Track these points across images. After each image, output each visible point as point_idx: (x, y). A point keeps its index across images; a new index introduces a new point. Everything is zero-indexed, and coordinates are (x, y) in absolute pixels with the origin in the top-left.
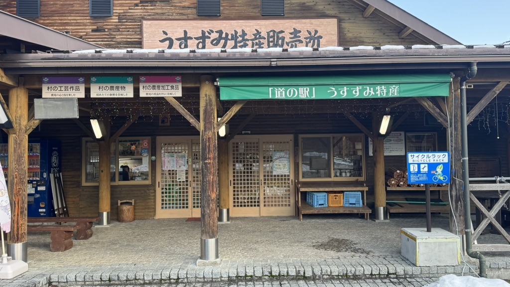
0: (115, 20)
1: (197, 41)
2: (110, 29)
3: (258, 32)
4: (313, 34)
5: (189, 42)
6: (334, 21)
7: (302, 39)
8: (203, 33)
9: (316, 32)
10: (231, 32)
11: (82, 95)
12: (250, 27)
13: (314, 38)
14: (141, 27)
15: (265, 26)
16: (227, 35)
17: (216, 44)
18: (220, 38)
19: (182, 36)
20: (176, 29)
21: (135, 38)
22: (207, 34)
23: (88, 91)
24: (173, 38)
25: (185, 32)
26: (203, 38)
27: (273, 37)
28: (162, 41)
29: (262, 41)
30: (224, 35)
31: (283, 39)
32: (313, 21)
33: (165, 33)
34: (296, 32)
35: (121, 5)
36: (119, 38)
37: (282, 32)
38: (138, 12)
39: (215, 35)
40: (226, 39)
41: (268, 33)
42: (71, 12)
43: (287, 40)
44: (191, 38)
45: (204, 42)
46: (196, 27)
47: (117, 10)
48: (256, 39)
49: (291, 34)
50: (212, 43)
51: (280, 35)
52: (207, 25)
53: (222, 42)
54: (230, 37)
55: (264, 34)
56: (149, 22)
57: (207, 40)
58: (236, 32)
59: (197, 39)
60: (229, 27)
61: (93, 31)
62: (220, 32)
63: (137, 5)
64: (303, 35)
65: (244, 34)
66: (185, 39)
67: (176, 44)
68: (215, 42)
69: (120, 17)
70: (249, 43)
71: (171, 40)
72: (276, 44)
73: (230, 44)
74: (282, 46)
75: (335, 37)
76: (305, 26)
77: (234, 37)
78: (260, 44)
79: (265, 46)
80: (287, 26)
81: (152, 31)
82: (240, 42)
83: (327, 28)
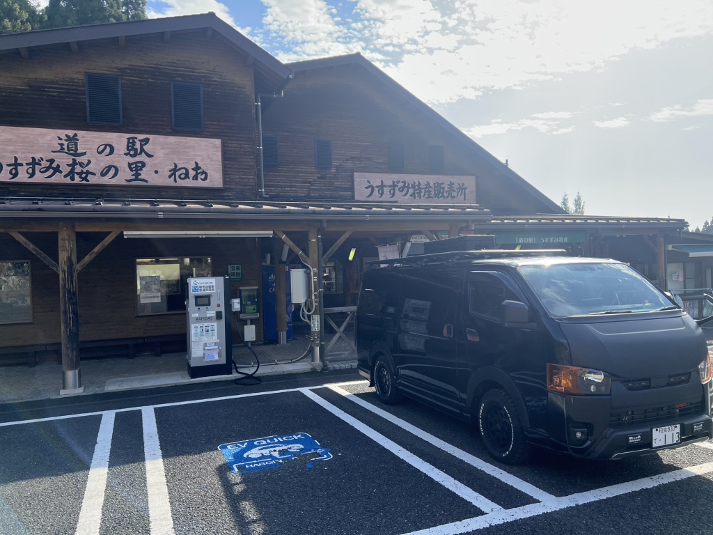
0: (333, 170)
1: (390, 189)
2: (330, 177)
3: (428, 184)
4: (461, 185)
5: (385, 189)
6: (473, 178)
7: (455, 189)
8: (394, 182)
9: (463, 184)
10: (411, 183)
12: (423, 179)
13: (462, 189)
14: (353, 177)
15: (432, 179)
16: (409, 184)
17: (402, 191)
18: (404, 186)
19: (380, 184)
20: (376, 179)
22: (396, 183)
24: (374, 186)
25: (382, 181)
26: (393, 186)
27: (437, 187)
28: (367, 188)
29: (431, 189)
30: (407, 185)
31: (444, 188)
32: (461, 177)
33: (369, 182)
34: (451, 184)
35: (337, 159)
36: (337, 184)
37: (443, 184)
38: (349, 164)
39: (401, 185)
40: (408, 187)
41: (434, 184)
43: (446, 189)
44: (385, 186)
45: (394, 190)
46: (389, 178)
47: (335, 163)
48: (427, 188)
49: (448, 185)
50: (399, 190)
51: (442, 186)
52: (396, 177)
53: (406, 189)
54: (410, 186)
55: (432, 185)
56: (358, 174)
57: (396, 188)
58: (414, 183)
59: (389, 186)
60: (411, 178)
61: (319, 178)
62: (404, 182)
63: (348, 160)
64: (455, 186)
65: (419, 184)
66: (382, 187)
67: (376, 190)
68: (401, 190)
69: (337, 168)
70: (423, 191)
71: (372, 187)
72: (439, 193)
73: (411, 191)
74: (443, 194)
75: (474, 189)
76: (457, 180)
77: (413, 186)
78: (429, 192)
79: (433, 193)
80: (445, 180)
81: (360, 180)
82: (417, 190)
83: (470, 182)
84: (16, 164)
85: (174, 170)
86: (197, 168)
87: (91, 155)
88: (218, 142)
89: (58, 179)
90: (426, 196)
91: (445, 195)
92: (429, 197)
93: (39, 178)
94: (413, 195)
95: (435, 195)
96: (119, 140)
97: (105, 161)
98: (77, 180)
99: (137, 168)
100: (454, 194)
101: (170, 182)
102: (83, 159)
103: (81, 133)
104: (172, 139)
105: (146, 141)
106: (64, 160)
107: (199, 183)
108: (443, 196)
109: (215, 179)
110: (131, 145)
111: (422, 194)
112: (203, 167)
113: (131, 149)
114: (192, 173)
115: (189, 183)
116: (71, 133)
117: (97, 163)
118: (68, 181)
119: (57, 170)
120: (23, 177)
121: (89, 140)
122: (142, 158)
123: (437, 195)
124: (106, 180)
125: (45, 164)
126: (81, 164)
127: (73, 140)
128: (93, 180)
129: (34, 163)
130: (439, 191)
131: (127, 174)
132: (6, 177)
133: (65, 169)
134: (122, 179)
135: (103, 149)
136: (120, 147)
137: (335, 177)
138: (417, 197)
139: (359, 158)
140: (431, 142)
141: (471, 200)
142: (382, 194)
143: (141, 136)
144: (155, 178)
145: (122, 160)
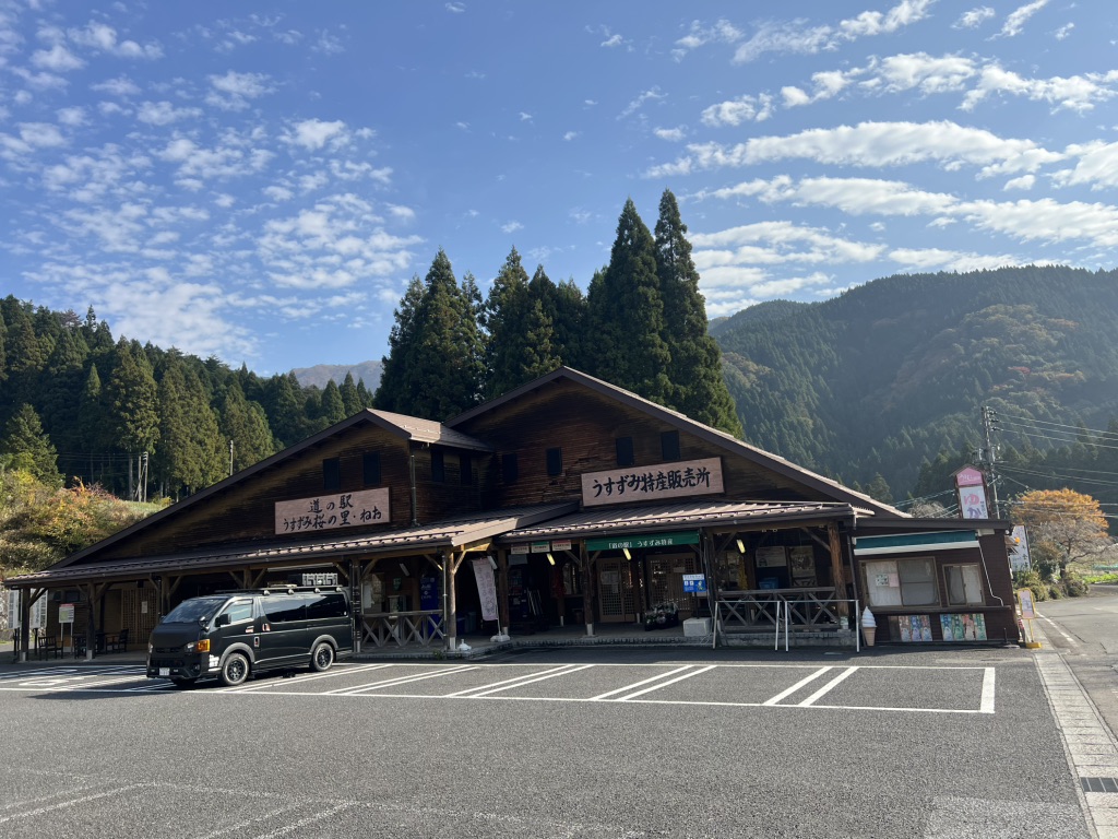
0: (563, 475)
2: (560, 482)
3: (661, 474)
4: (702, 470)
5: (613, 486)
6: (718, 460)
7: (694, 475)
8: (622, 478)
9: (705, 469)
10: (641, 475)
11: (528, 552)
12: (654, 470)
13: (704, 474)
14: (580, 478)
15: (665, 468)
16: (638, 477)
17: (632, 486)
18: (634, 481)
19: (608, 482)
20: (603, 477)
21: (575, 487)
22: (625, 479)
23: (530, 549)
24: (602, 484)
25: (610, 479)
26: (622, 482)
27: (672, 476)
28: (594, 488)
29: (664, 479)
30: (636, 478)
31: (680, 476)
32: (701, 461)
33: (596, 481)
34: (689, 471)
35: (566, 464)
36: (567, 488)
37: (679, 471)
38: (577, 467)
39: (630, 479)
40: (638, 481)
41: (669, 473)
42: (536, 473)
43: (683, 477)
44: (614, 483)
45: (623, 486)
46: (616, 475)
47: (565, 468)
48: (660, 479)
49: (685, 472)
50: (628, 484)
51: (678, 474)
52: (623, 472)
53: (636, 483)
54: (641, 479)
55: (665, 475)
56: (586, 474)
57: (625, 484)
58: (645, 475)
59: (618, 483)
60: (639, 471)
61: (550, 484)
62: (634, 476)
63: (576, 463)
64: (695, 472)
65: (651, 476)
66: (610, 484)
67: (604, 488)
68: (631, 484)
69: (567, 472)
70: (655, 482)
71: (600, 486)
72: (674, 483)
73: (642, 484)
74: (679, 483)
75: (720, 472)
76: (696, 465)
77: (644, 479)
78: (663, 482)
79: (667, 484)
80: (681, 467)
81: (588, 481)
82: (648, 482)
83: (713, 465)
84: (294, 522)
85: (364, 514)
86: (376, 510)
87: (325, 511)
88: (387, 490)
89: (311, 528)
90: (660, 487)
91: (683, 483)
92: (663, 488)
93: (303, 529)
94: (644, 488)
95: (670, 485)
96: (336, 498)
97: (330, 513)
98: (318, 528)
99: (345, 515)
100: (693, 481)
101: (361, 523)
102: (321, 514)
103: (320, 498)
104: (363, 493)
105: (350, 497)
106: (313, 516)
107: (377, 521)
108: (680, 485)
109: (385, 517)
110: (342, 499)
111: (655, 486)
112: (379, 509)
113: (343, 505)
114: (373, 514)
115: (371, 521)
116: (315, 499)
117: (327, 514)
118: (314, 529)
119: (310, 523)
120: (296, 530)
121: (324, 501)
122: (348, 508)
123: (672, 486)
124: (331, 526)
125: (305, 520)
126: (320, 518)
127: (316, 503)
128: (326, 526)
129: (301, 520)
130: (675, 480)
131: (340, 520)
132: (289, 531)
133: (313, 522)
134: (336, 525)
135: (329, 507)
136: (338, 504)
137: (565, 481)
138: (649, 491)
139: (587, 460)
140: (663, 428)
141: (716, 486)
142: (610, 492)
143: (347, 494)
144: (354, 521)
145: (338, 512)
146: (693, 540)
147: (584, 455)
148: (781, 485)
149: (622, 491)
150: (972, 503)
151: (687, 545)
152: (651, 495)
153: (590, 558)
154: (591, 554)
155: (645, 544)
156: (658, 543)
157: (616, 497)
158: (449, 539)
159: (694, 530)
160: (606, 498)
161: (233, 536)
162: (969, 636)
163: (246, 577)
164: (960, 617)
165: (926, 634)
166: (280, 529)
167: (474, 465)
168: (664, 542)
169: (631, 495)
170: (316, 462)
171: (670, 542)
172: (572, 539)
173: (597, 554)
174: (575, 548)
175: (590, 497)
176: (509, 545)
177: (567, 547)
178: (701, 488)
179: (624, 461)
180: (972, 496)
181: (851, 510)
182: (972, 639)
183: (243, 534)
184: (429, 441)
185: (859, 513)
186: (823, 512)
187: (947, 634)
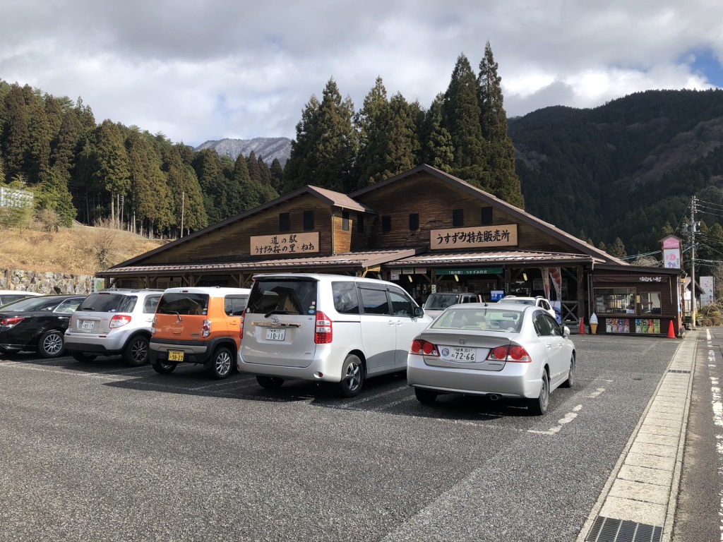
0: (419, 230)
2: (418, 234)
3: (480, 232)
4: (505, 232)
6: (516, 225)
8: (455, 233)
9: (507, 231)
10: (467, 233)
11: (400, 273)
12: (476, 230)
13: (506, 234)
14: (430, 233)
15: (483, 229)
18: (463, 236)
20: (444, 233)
21: (426, 238)
22: (457, 234)
25: (448, 234)
26: (456, 236)
27: (487, 234)
28: (438, 239)
29: (482, 236)
30: (464, 234)
31: (491, 235)
32: (505, 226)
33: (439, 235)
34: (497, 232)
35: (422, 223)
36: (422, 238)
37: (491, 232)
38: (429, 226)
39: (460, 235)
40: (466, 236)
41: (484, 232)
42: (402, 228)
43: (493, 235)
44: (450, 237)
45: (456, 238)
46: (452, 232)
47: (420, 226)
48: (479, 235)
49: (495, 232)
50: (459, 238)
52: (457, 230)
55: (482, 233)
56: (433, 231)
58: (469, 233)
59: (453, 237)
60: (466, 230)
61: (411, 235)
62: (462, 233)
63: (428, 223)
64: (501, 233)
65: (473, 233)
66: (448, 237)
67: (444, 239)
68: (461, 238)
69: (421, 229)
70: (476, 237)
71: (442, 238)
72: (487, 238)
73: (467, 238)
74: (490, 238)
75: (516, 234)
76: (501, 228)
77: (469, 235)
78: (480, 238)
79: (483, 239)
80: (492, 229)
81: (434, 235)
82: (471, 237)
83: (512, 229)
84: (262, 249)
85: (303, 246)
86: (311, 245)
87: (280, 244)
88: (317, 233)
89: (272, 253)
90: (478, 240)
91: (492, 239)
92: (480, 241)
93: (267, 253)
94: (469, 241)
95: (485, 239)
96: (287, 236)
98: (276, 253)
99: (292, 247)
100: (499, 238)
101: (302, 251)
102: (277, 245)
103: (277, 236)
104: (303, 234)
105: (295, 236)
106: (273, 246)
107: (311, 251)
109: (316, 249)
110: (291, 237)
111: (475, 240)
112: (313, 244)
113: (291, 240)
114: (309, 247)
115: (308, 251)
116: (275, 236)
117: (282, 245)
118: (274, 253)
119: (271, 250)
120: (263, 253)
121: (280, 237)
122: (294, 243)
123: (486, 240)
124: (284, 252)
125: (268, 248)
126: (277, 247)
127: (275, 238)
128: (281, 252)
129: (266, 248)
130: (488, 236)
131: (289, 249)
132: (259, 253)
133: (273, 249)
134: (288, 251)
135: (283, 240)
136: (288, 240)
137: (420, 234)
138: (472, 242)
139: (434, 222)
140: (483, 205)
141: (513, 241)
142: (448, 242)
143: (294, 235)
144: (298, 250)
145: (288, 244)
146: (499, 272)
147: (432, 219)
148: (552, 242)
149: (455, 241)
150: (671, 259)
151: (495, 274)
152: (472, 245)
153: (437, 278)
154: (438, 276)
155: (471, 272)
156: (478, 272)
157: (451, 245)
158: (361, 264)
159: (501, 266)
160: (444, 245)
161: (224, 255)
162: (650, 331)
163: (241, 277)
164: (646, 321)
165: (627, 329)
166: (253, 252)
167: (365, 221)
168: (481, 272)
169: (460, 244)
170: (276, 215)
171: (485, 272)
172: (427, 268)
173: (440, 278)
174: (429, 274)
175: (434, 244)
176: (390, 269)
177: (424, 272)
178: (503, 242)
179: (458, 223)
180: (671, 255)
181: (591, 259)
182: (652, 333)
183: (231, 254)
184: (343, 206)
185: (596, 261)
186: (576, 259)
187: (638, 330)
